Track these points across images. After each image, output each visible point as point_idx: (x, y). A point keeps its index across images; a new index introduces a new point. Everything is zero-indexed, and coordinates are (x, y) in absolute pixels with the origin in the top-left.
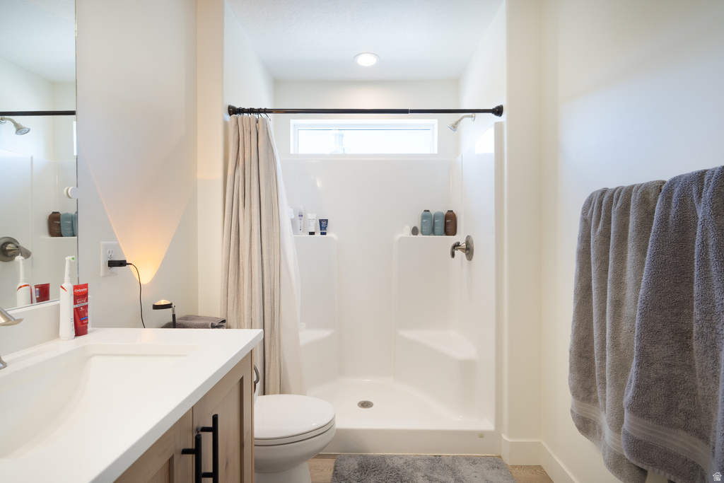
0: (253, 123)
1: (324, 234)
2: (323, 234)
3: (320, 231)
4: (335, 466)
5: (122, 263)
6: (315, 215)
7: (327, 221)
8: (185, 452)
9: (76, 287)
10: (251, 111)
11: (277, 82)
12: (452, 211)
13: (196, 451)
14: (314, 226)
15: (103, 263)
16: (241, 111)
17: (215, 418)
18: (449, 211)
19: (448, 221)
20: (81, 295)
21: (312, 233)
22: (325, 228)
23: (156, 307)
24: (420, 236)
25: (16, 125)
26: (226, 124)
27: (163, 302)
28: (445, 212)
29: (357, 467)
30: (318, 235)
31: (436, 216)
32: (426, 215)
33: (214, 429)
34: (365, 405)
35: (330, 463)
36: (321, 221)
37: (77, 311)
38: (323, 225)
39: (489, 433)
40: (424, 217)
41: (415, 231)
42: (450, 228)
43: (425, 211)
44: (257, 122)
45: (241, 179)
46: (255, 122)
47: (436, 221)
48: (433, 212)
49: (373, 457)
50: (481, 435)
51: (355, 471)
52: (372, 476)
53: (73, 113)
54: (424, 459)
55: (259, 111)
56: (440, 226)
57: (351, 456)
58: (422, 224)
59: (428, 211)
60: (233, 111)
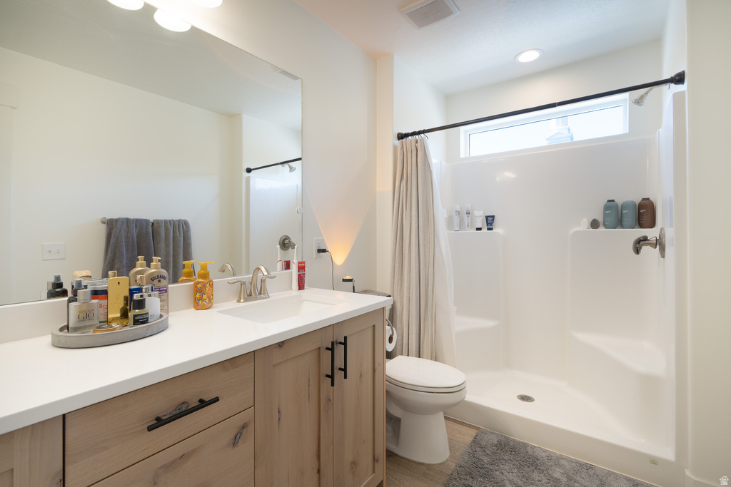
0: (414, 143)
1: (491, 229)
2: (488, 229)
3: (486, 227)
4: (477, 436)
5: (324, 251)
6: (482, 212)
7: (493, 217)
8: (327, 349)
9: (299, 263)
10: (414, 134)
11: (448, 97)
12: (648, 199)
13: (332, 349)
14: (480, 222)
15: (315, 251)
16: (407, 135)
17: (345, 338)
18: (643, 199)
19: (642, 211)
20: (301, 268)
21: (479, 229)
22: (491, 224)
23: (344, 280)
24: (602, 229)
25: (290, 166)
26: (395, 148)
27: (348, 277)
28: (638, 200)
29: (496, 442)
30: (485, 230)
31: (624, 206)
32: (610, 205)
33: (345, 344)
34: (525, 398)
35: (473, 433)
36: (487, 217)
37: (299, 276)
38: (490, 221)
39: (666, 462)
40: (606, 208)
41: (595, 224)
42: (645, 219)
43: (609, 201)
44: (417, 142)
45: (405, 188)
46: (415, 142)
47: (624, 212)
48: (620, 200)
49: (514, 441)
50: (654, 461)
51: (492, 445)
52: (507, 454)
53: (300, 159)
54: (571, 461)
55: (419, 133)
56: (630, 216)
57: (493, 433)
58: (605, 215)
59: (613, 201)
60: (401, 137)
